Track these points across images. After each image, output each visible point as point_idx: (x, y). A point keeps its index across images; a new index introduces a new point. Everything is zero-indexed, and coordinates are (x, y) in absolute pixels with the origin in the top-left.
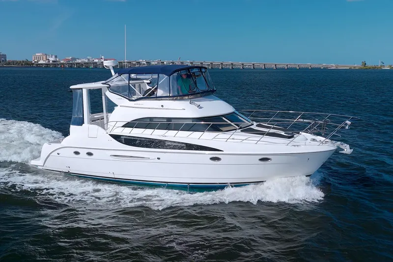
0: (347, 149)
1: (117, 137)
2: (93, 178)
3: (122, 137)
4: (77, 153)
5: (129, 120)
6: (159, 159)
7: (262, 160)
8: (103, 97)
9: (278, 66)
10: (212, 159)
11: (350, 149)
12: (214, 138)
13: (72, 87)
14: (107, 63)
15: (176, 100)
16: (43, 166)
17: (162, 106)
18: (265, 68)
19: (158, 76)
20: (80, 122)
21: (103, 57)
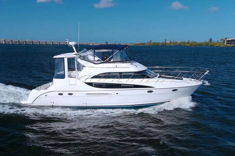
0: (207, 83)
1: (90, 84)
2: (71, 108)
3: (93, 84)
4: (61, 94)
5: (96, 74)
6: (117, 94)
7: (173, 90)
8: (76, 62)
9: (60, 43)
10: (148, 92)
11: (208, 83)
12: (147, 81)
13: (54, 57)
14: (71, 43)
15: (124, 63)
16: (32, 104)
17: (116, 66)
18: (46, 44)
19: (113, 50)
20: (63, 77)
21: (67, 40)
